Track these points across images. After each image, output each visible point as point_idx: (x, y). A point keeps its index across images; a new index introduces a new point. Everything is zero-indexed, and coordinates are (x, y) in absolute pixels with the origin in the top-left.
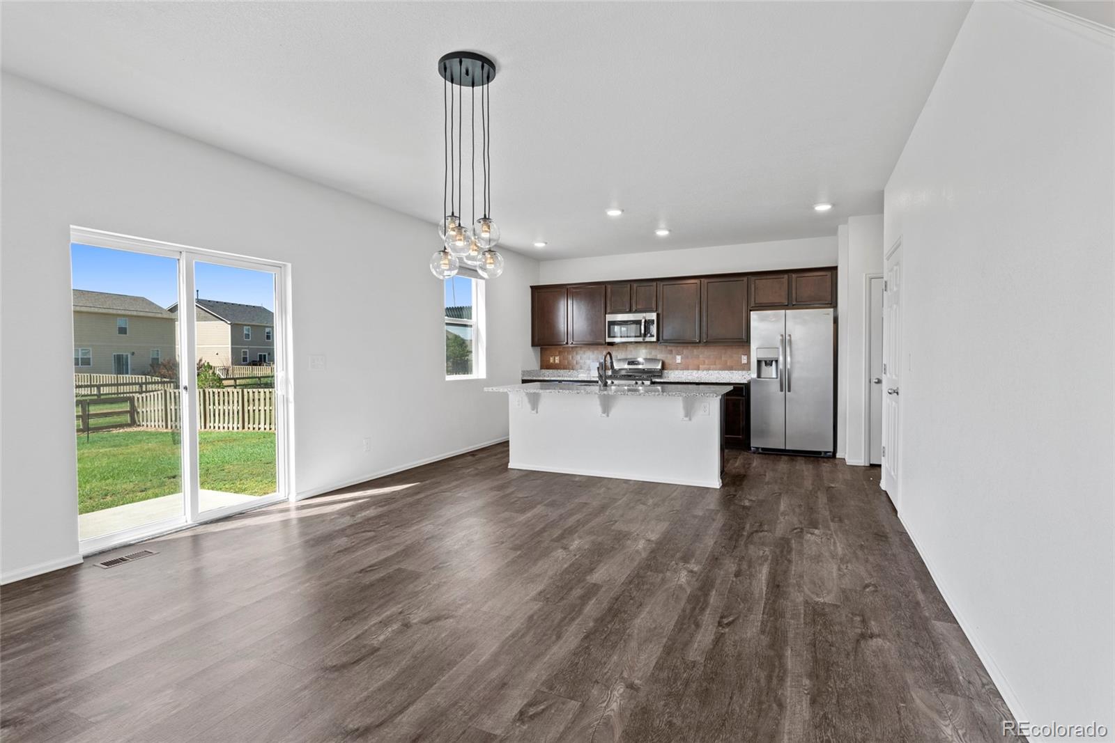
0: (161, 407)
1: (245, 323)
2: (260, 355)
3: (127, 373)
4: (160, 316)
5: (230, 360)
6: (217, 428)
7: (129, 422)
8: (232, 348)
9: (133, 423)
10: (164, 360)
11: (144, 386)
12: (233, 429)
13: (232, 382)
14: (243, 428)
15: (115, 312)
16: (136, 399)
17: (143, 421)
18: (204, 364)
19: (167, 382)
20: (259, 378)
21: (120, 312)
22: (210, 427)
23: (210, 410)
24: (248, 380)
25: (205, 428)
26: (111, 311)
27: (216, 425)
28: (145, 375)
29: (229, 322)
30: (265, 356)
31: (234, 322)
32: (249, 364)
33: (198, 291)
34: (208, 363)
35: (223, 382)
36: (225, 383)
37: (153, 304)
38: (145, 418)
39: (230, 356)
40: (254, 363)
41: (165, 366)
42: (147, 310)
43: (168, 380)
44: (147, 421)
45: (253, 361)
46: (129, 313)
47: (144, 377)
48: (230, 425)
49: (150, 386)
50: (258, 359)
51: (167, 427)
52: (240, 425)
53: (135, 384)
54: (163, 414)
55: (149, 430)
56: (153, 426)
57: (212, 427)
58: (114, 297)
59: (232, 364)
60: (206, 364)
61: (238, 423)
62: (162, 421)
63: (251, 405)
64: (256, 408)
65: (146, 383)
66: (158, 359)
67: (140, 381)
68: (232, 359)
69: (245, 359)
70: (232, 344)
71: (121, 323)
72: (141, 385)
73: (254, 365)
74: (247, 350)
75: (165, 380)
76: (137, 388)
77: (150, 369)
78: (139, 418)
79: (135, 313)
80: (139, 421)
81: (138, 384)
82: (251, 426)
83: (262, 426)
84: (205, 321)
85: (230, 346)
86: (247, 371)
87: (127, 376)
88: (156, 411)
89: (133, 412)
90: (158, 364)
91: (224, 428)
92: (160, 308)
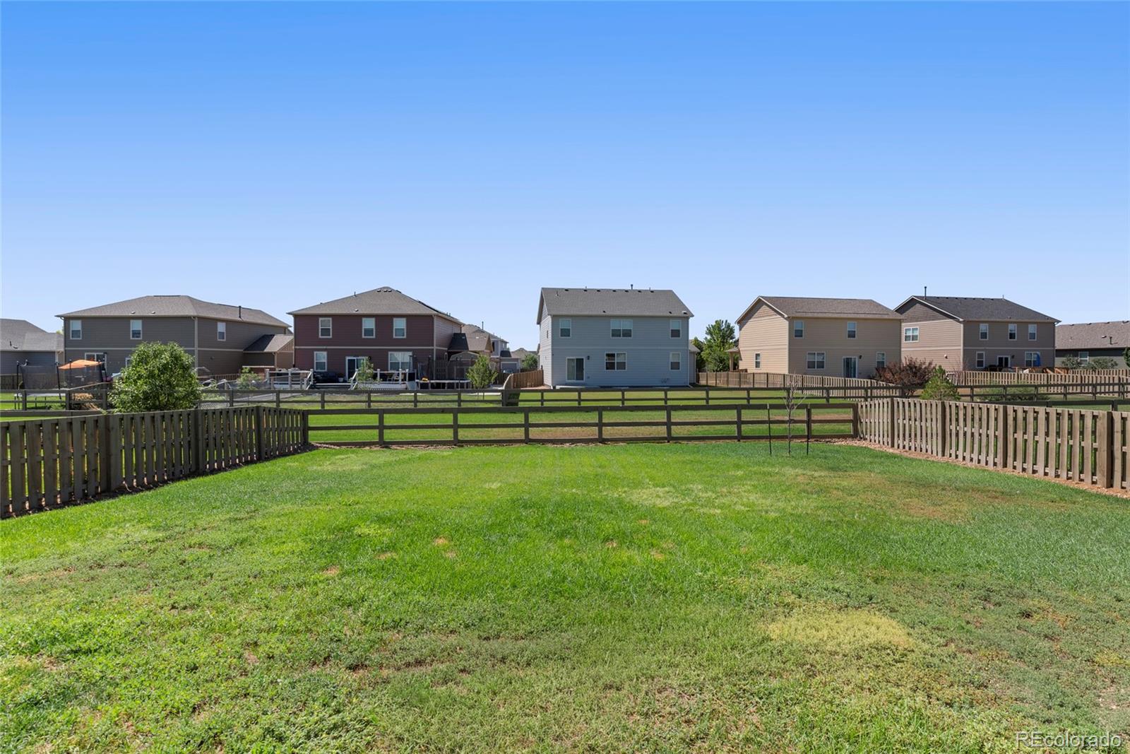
0: (886, 418)
1: (982, 319)
2: (1001, 359)
3: (855, 377)
4: (886, 317)
5: (962, 364)
6: (960, 458)
7: (852, 433)
8: (964, 350)
9: (856, 435)
10: (890, 363)
11: (869, 391)
12: (987, 464)
13: (968, 391)
14: (1005, 465)
15: (845, 316)
16: (860, 406)
17: (866, 434)
18: (934, 368)
19: (892, 388)
20: (1005, 387)
21: (850, 316)
22: (950, 455)
23: (951, 430)
24: (988, 389)
25: (943, 455)
26: (842, 316)
27: (960, 453)
28: (871, 379)
29: (961, 320)
30: (1007, 359)
31: (967, 320)
32: (986, 369)
33: (926, 288)
34: (940, 366)
35: (959, 390)
36: (961, 391)
37: (880, 305)
38: (868, 431)
39: (962, 361)
40: (992, 368)
41: (890, 370)
42: (874, 312)
43: (894, 385)
44: (871, 435)
45: (991, 366)
46: (858, 316)
47: (869, 381)
48: (983, 458)
49: (875, 391)
50: (998, 364)
51: (893, 446)
52: (999, 460)
53: (861, 388)
54: (887, 427)
55: (872, 447)
56: (877, 442)
57: (953, 456)
58: (845, 301)
59: (964, 369)
60: (937, 368)
61: (996, 456)
62: (888, 436)
63: (1020, 432)
64: (1029, 436)
65: (872, 388)
66: (883, 362)
67: (866, 386)
68: (964, 362)
69: (980, 363)
70: (964, 345)
71: (850, 327)
72: (866, 389)
73: (991, 370)
74: (984, 353)
75: (891, 385)
76: (862, 393)
77: (875, 372)
78: (862, 428)
79: (863, 316)
80: (863, 433)
81: (863, 388)
82: (1018, 464)
83: (1040, 467)
84: (933, 320)
85: (962, 347)
86: (985, 378)
87: (854, 379)
88: (881, 424)
89: (856, 421)
90: (883, 368)
91: (972, 460)
92: (887, 308)
